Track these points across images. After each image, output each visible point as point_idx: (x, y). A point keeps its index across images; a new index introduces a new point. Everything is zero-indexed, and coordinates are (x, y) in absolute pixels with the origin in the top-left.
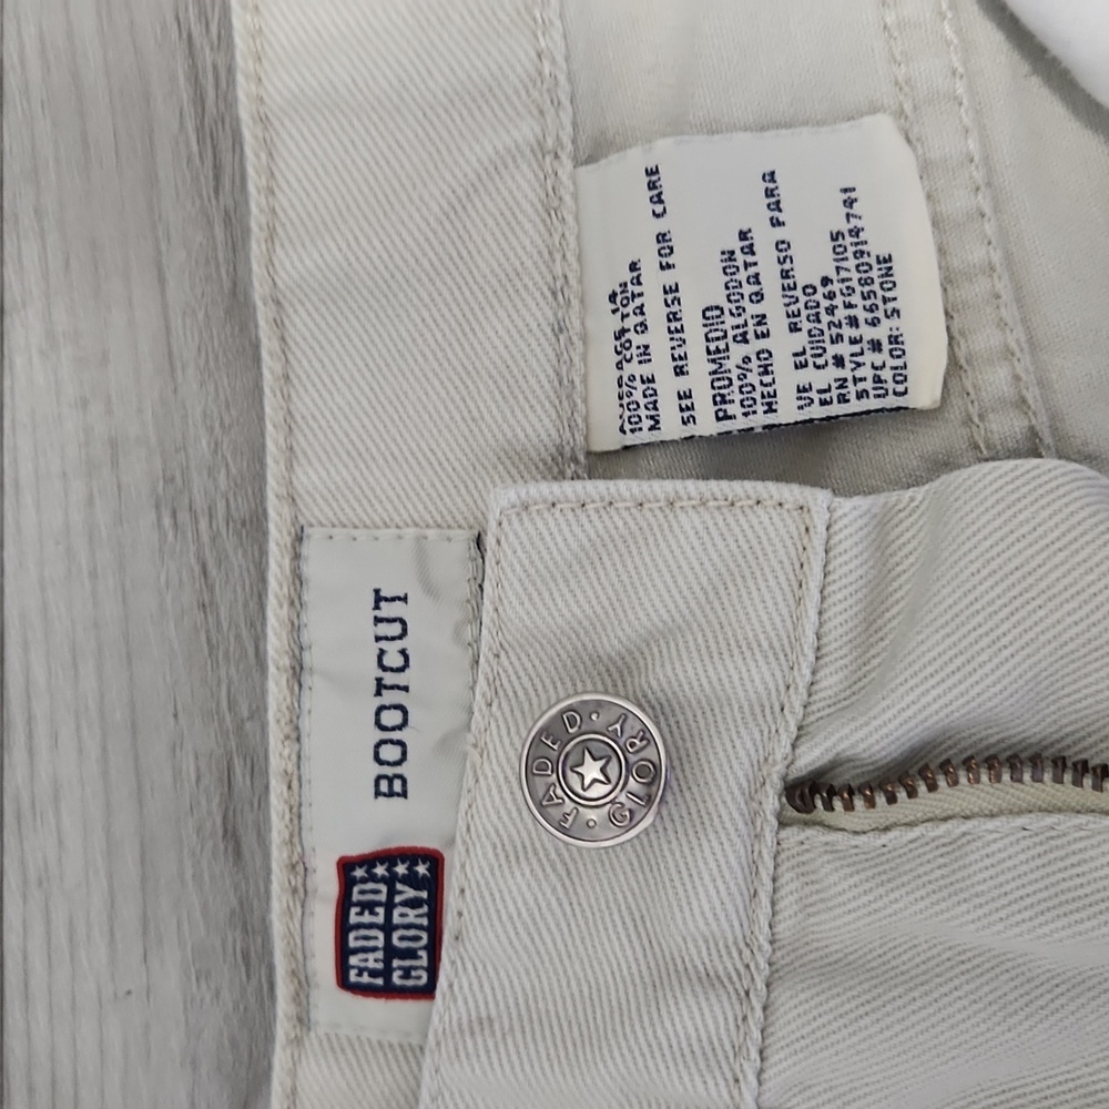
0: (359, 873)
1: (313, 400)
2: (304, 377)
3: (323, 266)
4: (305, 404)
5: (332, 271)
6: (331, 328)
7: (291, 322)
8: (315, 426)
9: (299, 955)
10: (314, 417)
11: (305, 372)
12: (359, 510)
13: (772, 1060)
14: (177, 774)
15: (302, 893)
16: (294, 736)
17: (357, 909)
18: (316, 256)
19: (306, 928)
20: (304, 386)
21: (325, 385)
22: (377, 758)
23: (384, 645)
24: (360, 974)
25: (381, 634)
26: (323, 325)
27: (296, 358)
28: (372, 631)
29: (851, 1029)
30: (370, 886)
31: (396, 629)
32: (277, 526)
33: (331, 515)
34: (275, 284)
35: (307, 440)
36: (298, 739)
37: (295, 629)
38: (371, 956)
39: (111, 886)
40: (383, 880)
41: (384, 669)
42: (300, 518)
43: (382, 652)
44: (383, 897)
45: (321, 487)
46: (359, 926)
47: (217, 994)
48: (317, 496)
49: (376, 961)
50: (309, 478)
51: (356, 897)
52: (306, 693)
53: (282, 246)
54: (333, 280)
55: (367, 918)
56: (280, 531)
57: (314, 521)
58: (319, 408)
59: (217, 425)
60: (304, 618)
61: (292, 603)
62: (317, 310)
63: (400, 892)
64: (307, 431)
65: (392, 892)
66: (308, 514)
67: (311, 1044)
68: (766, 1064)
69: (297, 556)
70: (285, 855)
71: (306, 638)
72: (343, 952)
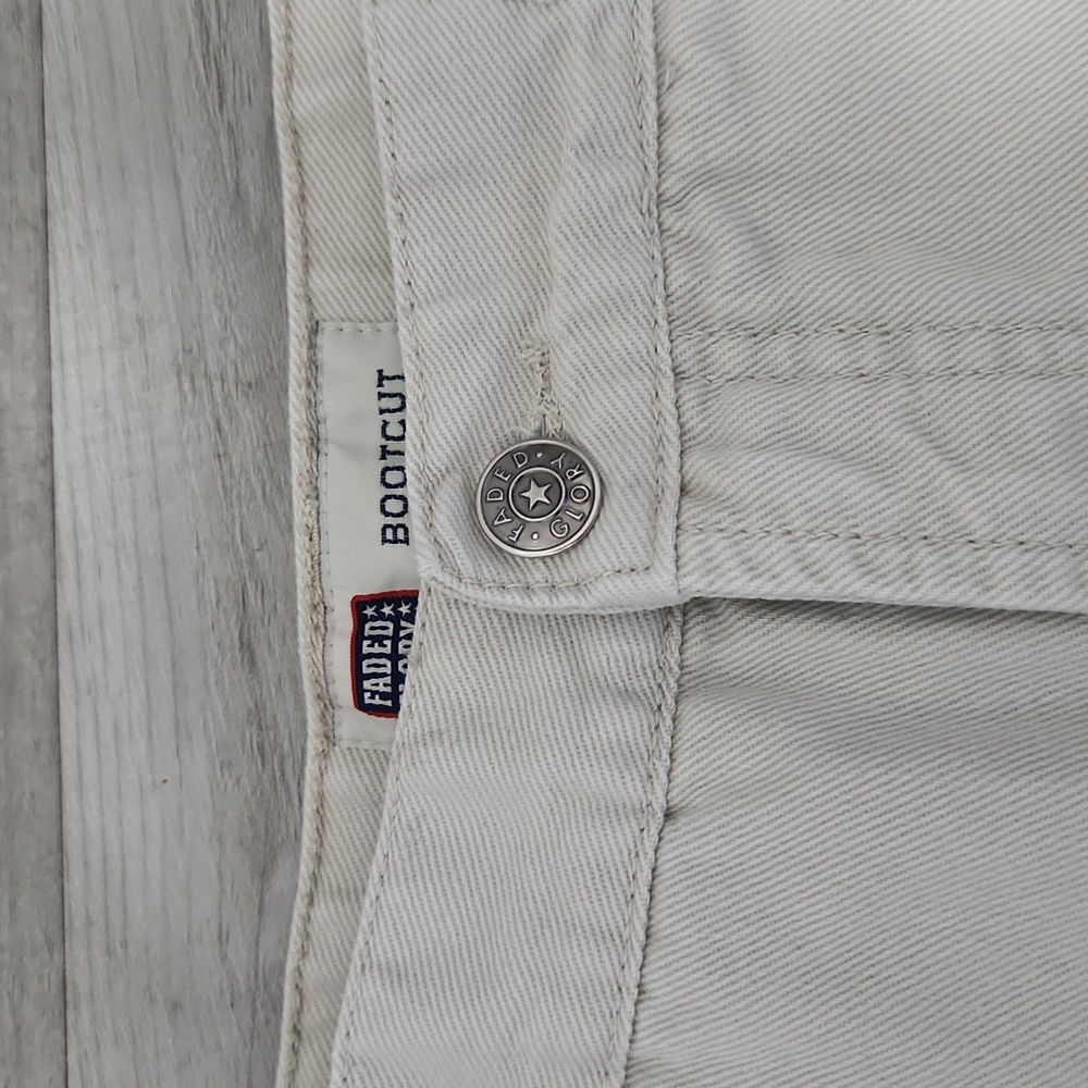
0: (369, 612)
1: (325, 216)
2: (317, 196)
3: (332, 99)
4: (318, 219)
5: (340, 104)
6: (339, 154)
7: (307, 149)
8: (327, 238)
9: (323, 682)
10: (325, 230)
11: (319, 193)
12: (365, 308)
13: (679, 760)
14: (201, 598)
15: (322, 629)
16: (313, 494)
17: (369, 642)
18: (328, 92)
19: (326, 658)
20: (317, 204)
21: (335, 203)
22: (383, 510)
23: (387, 416)
24: (372, 697)
25: (384, 407)
26: (333, 151)
27: (311, 181)
28: (375, 404)
29: (742, 728)
30: (379, 623)
31: (396, 403)
32: (296, 321)
33: (341, 312)
34: (293, 116)
35: (320, 250)
36: (317, 498)
37: (312, 404)
38: (381, 681)
39: (148, 693)
40: (390, 618)
41: (388, 438)
42: (316, 315)
43: (385, 424)
44: (390, 632)
45: (332, 288)
46: (370, 656)
47: (238, 780)
48: (329, 296)
49: (385, 685)
50: (322, 280)
51: (367, 632)
52: (322, 458)
53: (299, 83)
54: (341, 111)
55: (377, 649)
56: (299, 326)
57: (327, 317)
58: (330, 223)
59: (226, 303)
60: (320, 397)
61: (309, 385)
62: (328, 138)
63: (405, 628)
64: (320, 242)
65: (398, 628)
66: (321, 311)
67: (337, 758)
68: (675, 764)
69: (312, 346)
70: (308, 597)
71: (322, 411)
72: (358, 678)
